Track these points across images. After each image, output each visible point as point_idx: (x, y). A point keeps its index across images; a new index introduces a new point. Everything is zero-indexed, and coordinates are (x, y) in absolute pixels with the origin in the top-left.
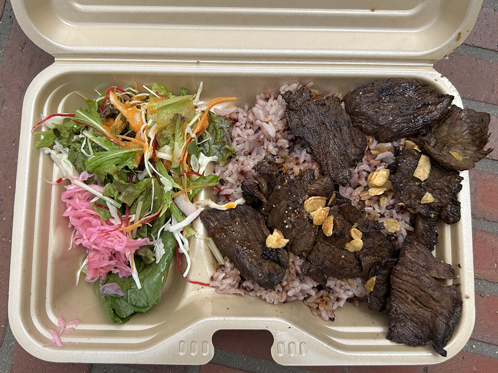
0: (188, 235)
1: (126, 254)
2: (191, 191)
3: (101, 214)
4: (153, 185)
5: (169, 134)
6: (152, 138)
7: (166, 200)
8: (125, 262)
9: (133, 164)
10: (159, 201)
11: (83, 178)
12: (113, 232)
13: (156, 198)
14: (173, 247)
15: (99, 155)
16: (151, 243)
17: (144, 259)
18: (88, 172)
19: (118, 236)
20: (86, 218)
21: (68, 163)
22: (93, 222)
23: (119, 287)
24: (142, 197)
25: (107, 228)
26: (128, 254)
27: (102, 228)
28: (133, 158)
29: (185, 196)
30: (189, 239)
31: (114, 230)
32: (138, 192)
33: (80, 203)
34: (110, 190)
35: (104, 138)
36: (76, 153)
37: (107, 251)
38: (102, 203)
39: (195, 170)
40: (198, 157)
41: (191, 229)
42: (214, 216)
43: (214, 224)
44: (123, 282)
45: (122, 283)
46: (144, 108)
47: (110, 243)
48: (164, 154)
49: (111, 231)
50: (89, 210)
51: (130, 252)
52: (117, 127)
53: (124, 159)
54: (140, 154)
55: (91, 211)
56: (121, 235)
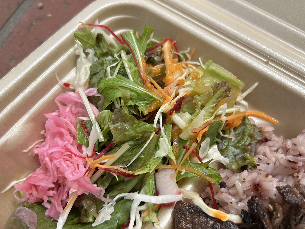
0: (147, 219)
1: (71, 189)
2: (184, 171)
3: (79, 134)
4: (151, 138)
5: (200, 101)
6: (181, 95)
7: (151, 164)
8: (62, 201)
9: (144, 109)
10: (143, 162)
11: (89, 92)
12: (76, 158)
13: (143, 156)
14: (121, 222)
15: (121, 79)
16: (103, 199)
17: (83, 211)
18: (98, 90)
19: (78, 165)
20: (62, 130)
21: (86, 72)
22: (66, 137)
23: (36, 221)
24: (131, 143)
25: (75, 150)
26: (73, 190)
27: (70, 147)
28: (148, 104)
29: (173, 172)
30: (144, 224)
31: (79, 156)
32: (132, 133)
33: (68, 113)
34: (105, 117)
35: (136, 68)
36: (101, 68)
37: (55, 173)
38: (88, 126)
39: (201, 156)
40: (211, 145)
41: (154, 214)
42: (192, 216)
43: (186, 225)
44: (45, 221)
45: (42, 221)
46: (189, 70)
47: (65, 165)
48: (180, 119)
49: (75, 155)
50: (71, 124)
51: (75, 191)
52: (153, 72)
53: (140, 98)
54: (157, 104)
55: (73, 127)
56: (81, 166)
